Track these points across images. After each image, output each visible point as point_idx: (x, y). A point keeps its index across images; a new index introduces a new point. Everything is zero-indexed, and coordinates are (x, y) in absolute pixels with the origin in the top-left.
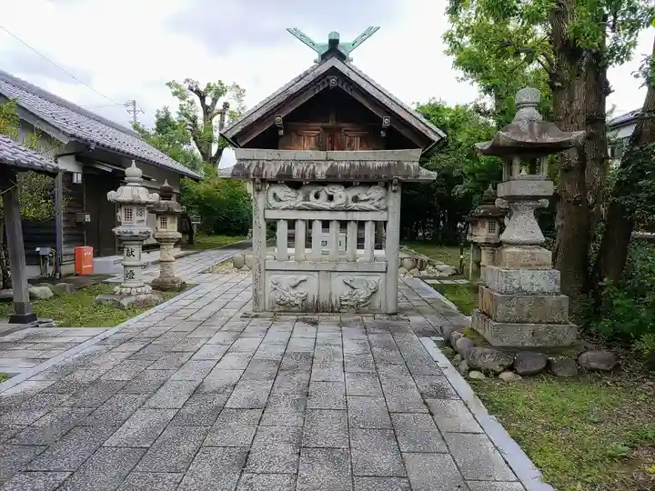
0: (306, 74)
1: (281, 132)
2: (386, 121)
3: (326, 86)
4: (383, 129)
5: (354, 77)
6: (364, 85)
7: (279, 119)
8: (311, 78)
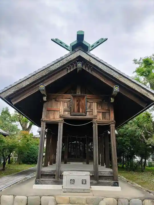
0: (62, 59)
1: (45, 99)
2: (116, 89)
3: (75, 68)
4: (113, 97)
5: (93, 62)
6: (100, 66)
7: (42, 87)
8: (65, 62)
